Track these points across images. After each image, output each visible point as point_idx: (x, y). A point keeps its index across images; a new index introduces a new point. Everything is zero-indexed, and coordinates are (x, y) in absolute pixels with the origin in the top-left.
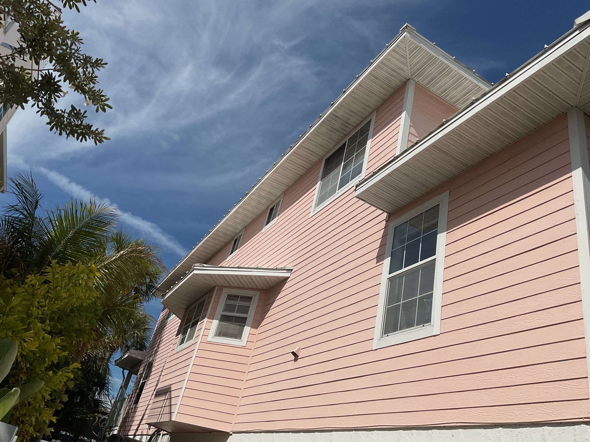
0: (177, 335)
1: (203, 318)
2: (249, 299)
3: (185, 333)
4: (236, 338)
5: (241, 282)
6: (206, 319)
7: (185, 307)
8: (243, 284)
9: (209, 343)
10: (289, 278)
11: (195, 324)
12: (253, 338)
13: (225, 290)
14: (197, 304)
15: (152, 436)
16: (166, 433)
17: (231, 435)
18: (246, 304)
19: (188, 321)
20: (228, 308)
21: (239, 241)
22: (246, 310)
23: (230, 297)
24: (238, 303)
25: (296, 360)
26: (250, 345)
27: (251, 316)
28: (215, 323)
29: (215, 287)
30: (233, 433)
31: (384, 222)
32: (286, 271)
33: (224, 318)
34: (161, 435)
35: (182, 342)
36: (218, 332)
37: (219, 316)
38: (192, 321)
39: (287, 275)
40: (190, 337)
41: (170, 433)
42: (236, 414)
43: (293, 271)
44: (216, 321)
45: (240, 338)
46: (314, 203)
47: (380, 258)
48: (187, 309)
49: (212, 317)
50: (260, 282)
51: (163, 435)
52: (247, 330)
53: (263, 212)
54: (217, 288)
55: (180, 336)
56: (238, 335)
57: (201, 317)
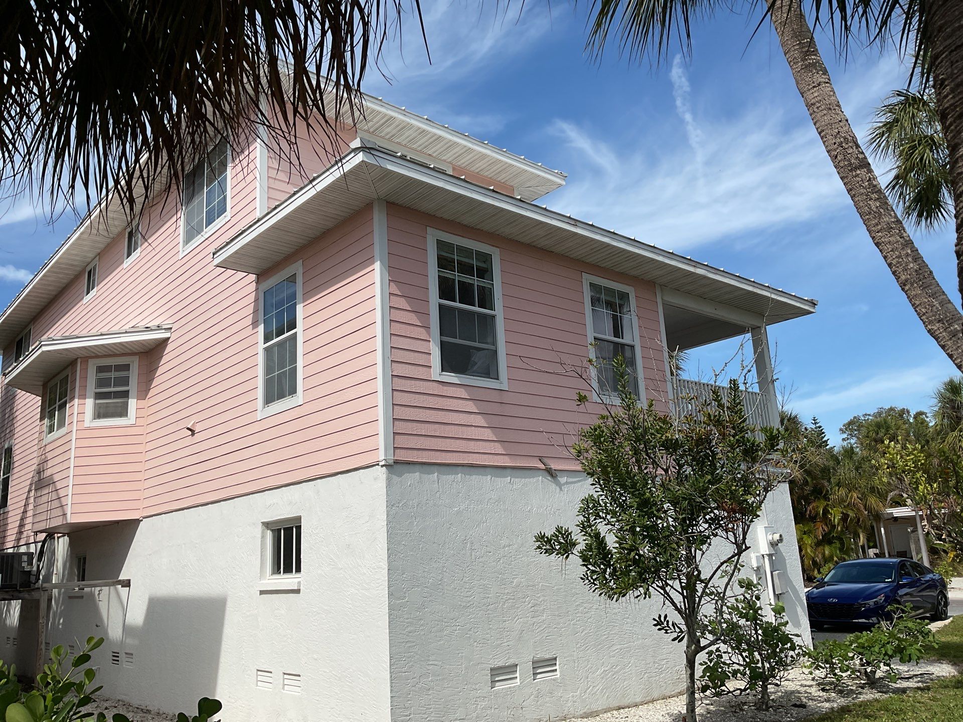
0: (42, 419)
1: (72, 398)
2: (126, 367)
3: (51, 417)
4: (121, 417)
5: (110, 350)
6: (76, 401)
7: (41, 383)
8: (113, 352)
9: (89, 429)
10: (169, 338)
11: (63, 406)
12: (142, 413)
13: (91, 362)
14: (57, 380)
15: (44, 542)
16: (61, 535)
17: (142, 520)
18: (123, 374)
19: (52, 402)
20: (101, 383)
21: (94, 275)
22: (125, 381)
23: (100, 369)
24: (113, 375)
25: (193, 434)
26: (141, 422)
27: (133, 387)
28: (90, 403)
29: (76, 359)
30: (143, 518)
31: (254, 284)
32: (164, 331)
33: (98, 396)
34: (56, 538)
35: (51, 429)
36: (97, 414)
37: (93, 395)
38: (58, 403)
39: (167, 335)
40: (62, 424)
41: (67, 534)
42: (142, 498)
43: (172, 331)
44: (90, 400)
45: (127, 416)
46: (181, 239)
47: (255, 324)
48: (45, 385)
49: (83, 396)
50: (136, 347)
51: (58, 538)
52: (132, 403)
53: (120, 234)
54: (79, 360)
55: (46, 421)
56: (122, 412)
57: (68, 398)
